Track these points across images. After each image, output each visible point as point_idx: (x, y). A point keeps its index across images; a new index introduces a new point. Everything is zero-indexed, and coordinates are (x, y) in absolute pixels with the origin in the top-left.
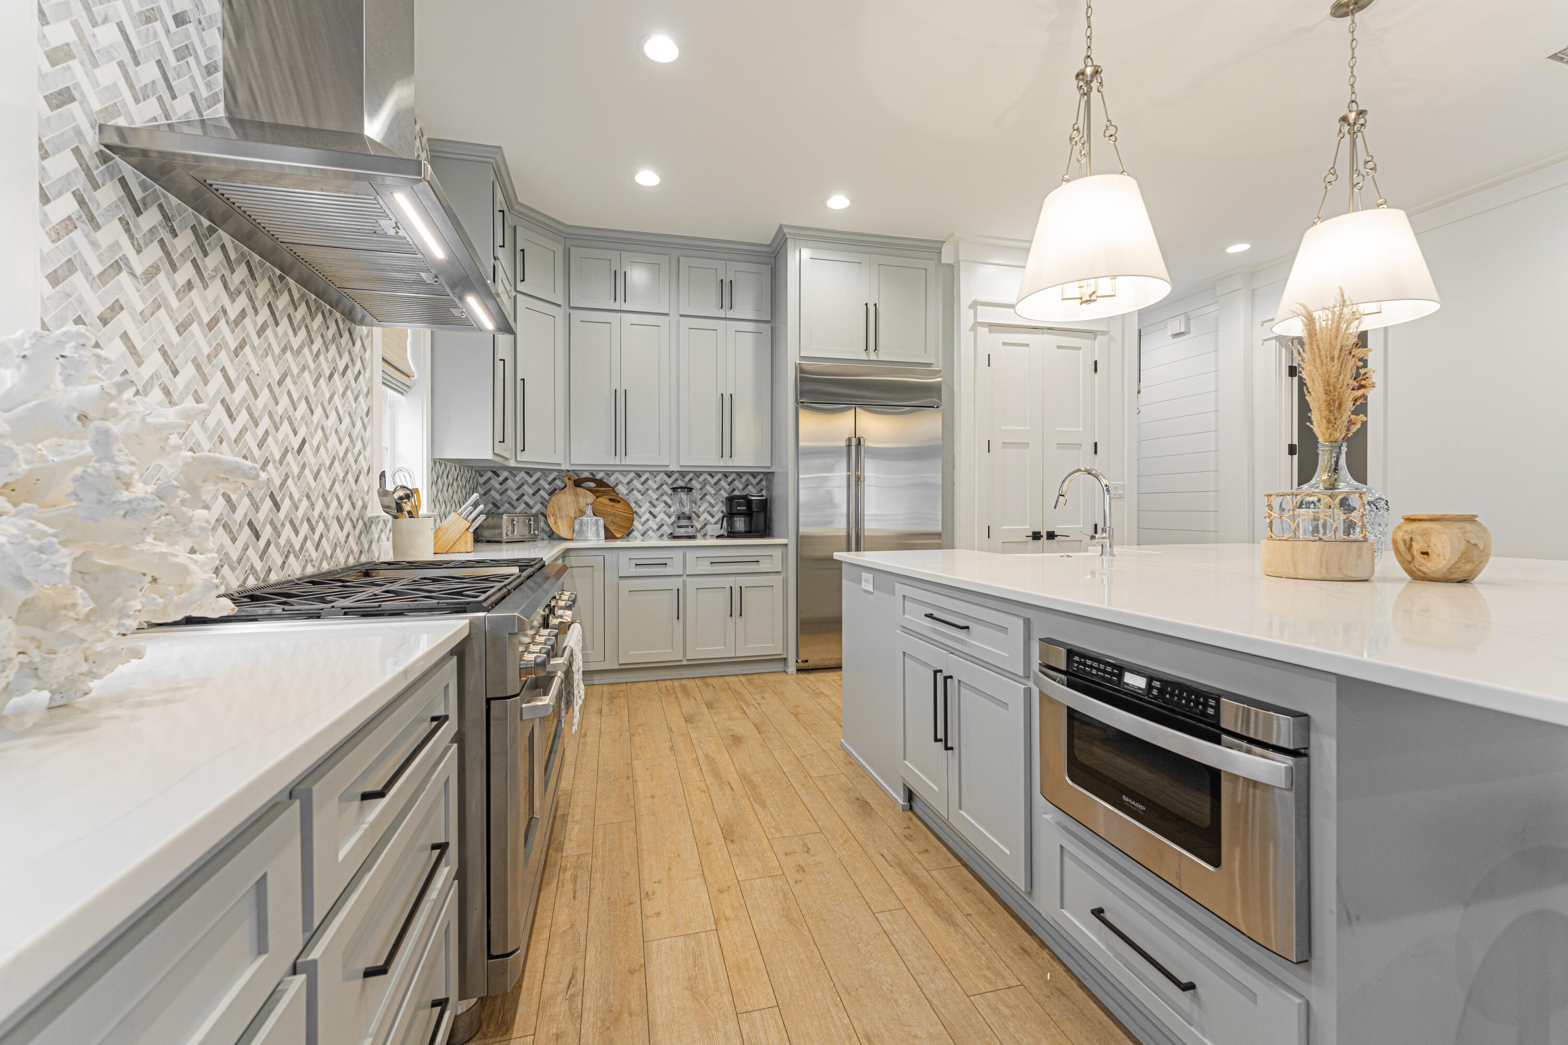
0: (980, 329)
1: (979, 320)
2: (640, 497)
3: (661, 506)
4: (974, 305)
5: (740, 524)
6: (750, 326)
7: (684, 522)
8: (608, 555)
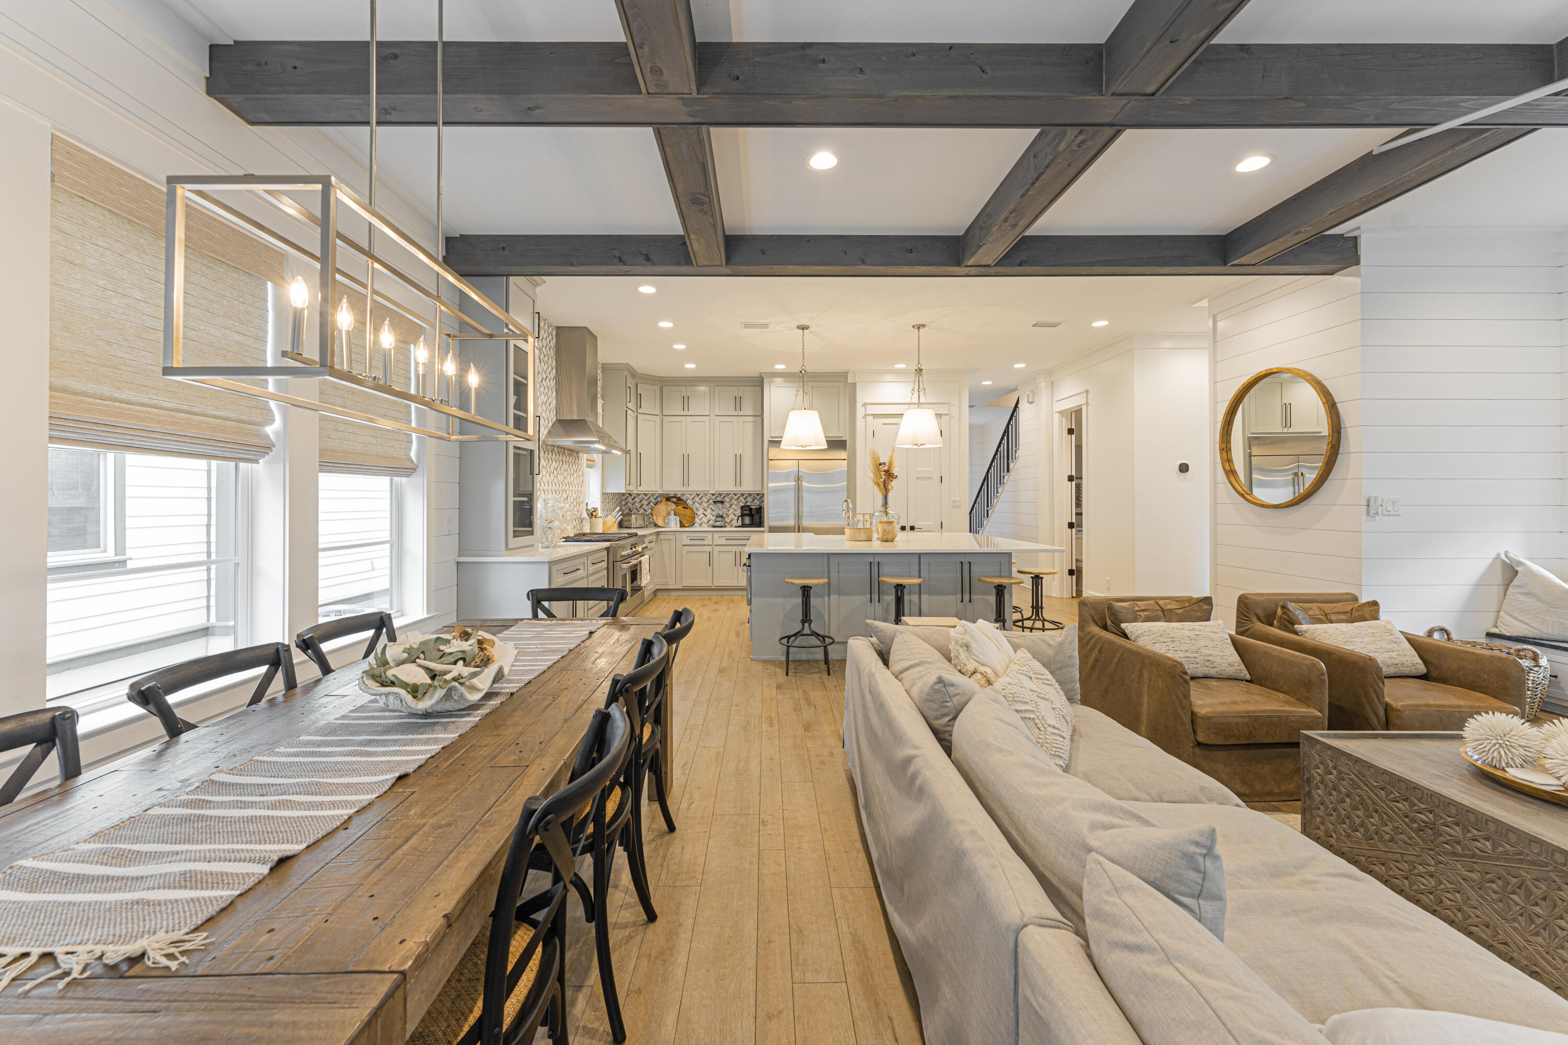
0: (867, 417)
1: (868, 413)
2: (698, 506)
3: (709, 511)
4: (865, 405)
5: (747, 520)
6: (751, 419)
7: (719, 519)
8: (677, 535)
